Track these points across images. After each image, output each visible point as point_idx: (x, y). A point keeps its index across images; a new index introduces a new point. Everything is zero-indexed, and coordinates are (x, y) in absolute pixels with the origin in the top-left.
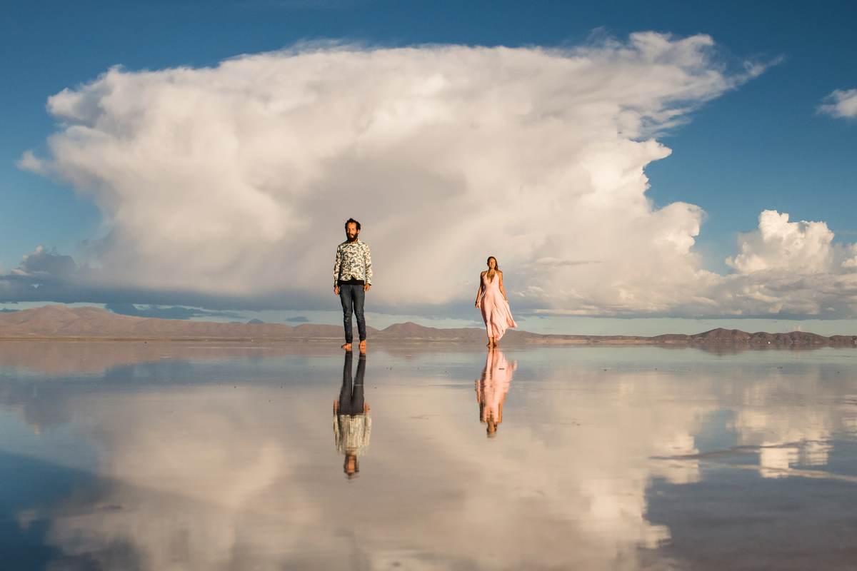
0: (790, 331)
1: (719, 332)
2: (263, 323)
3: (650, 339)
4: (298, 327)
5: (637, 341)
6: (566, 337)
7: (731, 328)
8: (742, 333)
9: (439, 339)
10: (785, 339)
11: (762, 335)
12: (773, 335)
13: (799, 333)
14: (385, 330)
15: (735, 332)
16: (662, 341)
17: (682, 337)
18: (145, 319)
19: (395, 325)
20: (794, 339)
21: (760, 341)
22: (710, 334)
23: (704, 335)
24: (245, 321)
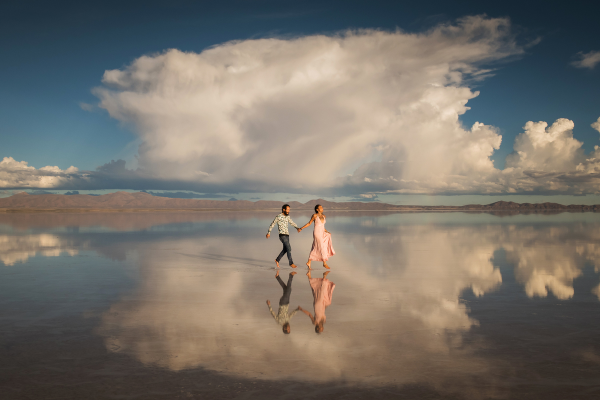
0: (544, 202)
1: (501, 203)
2: (237, 200)
3: (460, 207)
4: (256, 202)
5: (452, 209)
6: (411, 207)
7: (508, 201)
8: (515, 204)
9: (337, 208)
10: (540, 207)
11: (527, 205)
12: (533, 205)
13: (549, 203)
14: (306, 204)
15: (510, 203)
16: (467, 209)
17: (479, 206)
18: (171, 198)
19: (312, 201)
20: (546, 207)
21: (526, 208)
22: (496, 204)
23: (492, 205)
24: (227, 199)
